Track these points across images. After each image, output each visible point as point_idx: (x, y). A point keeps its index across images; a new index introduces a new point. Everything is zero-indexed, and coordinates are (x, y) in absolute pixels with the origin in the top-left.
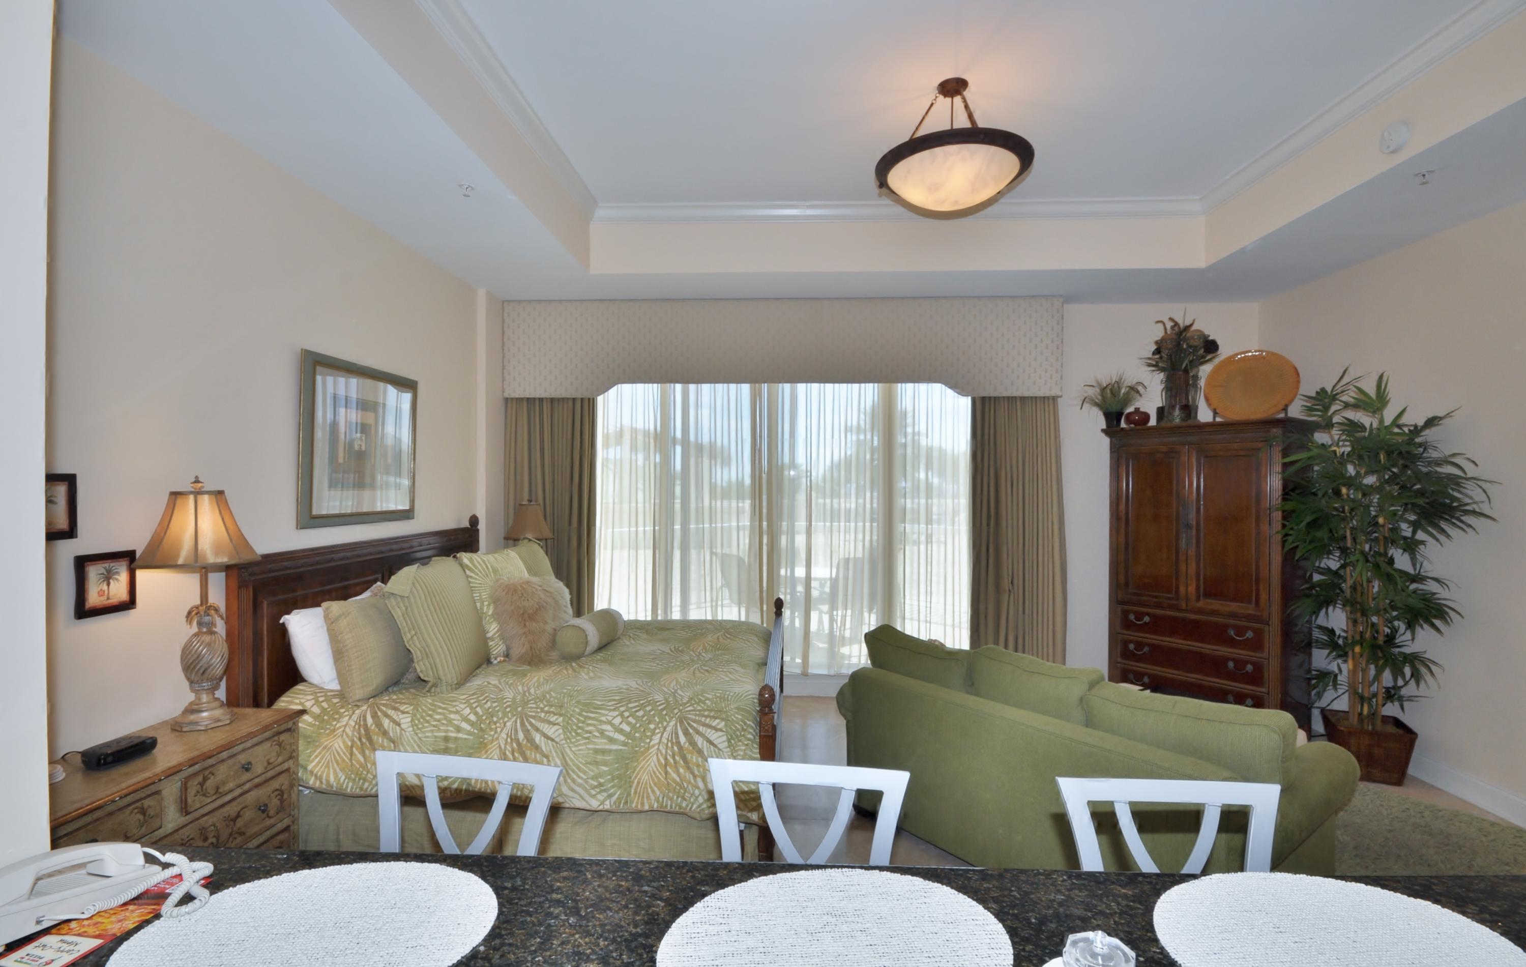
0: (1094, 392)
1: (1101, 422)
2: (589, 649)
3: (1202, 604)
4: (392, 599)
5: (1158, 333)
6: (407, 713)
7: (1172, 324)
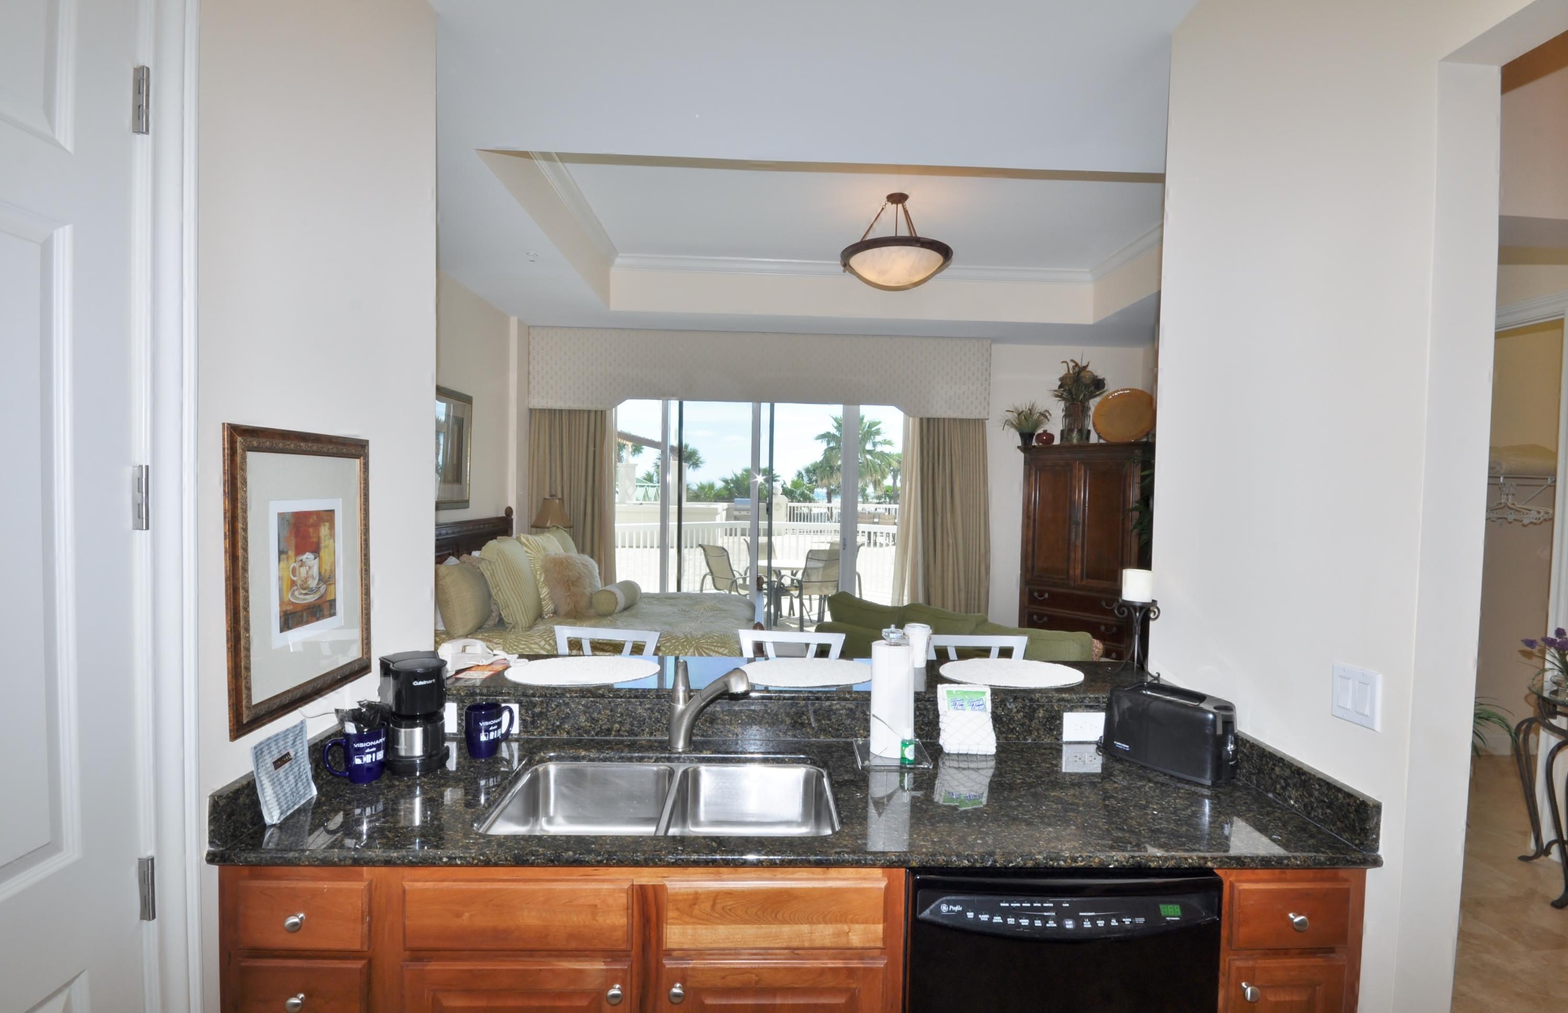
0: (1012, 417)
1: (1018, 441)
2: (619, 608)
3: (1084, 582)
4: (483, 563)
5: (1063, 371)
6: (499, 644)
7: (1074, 364)
